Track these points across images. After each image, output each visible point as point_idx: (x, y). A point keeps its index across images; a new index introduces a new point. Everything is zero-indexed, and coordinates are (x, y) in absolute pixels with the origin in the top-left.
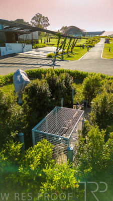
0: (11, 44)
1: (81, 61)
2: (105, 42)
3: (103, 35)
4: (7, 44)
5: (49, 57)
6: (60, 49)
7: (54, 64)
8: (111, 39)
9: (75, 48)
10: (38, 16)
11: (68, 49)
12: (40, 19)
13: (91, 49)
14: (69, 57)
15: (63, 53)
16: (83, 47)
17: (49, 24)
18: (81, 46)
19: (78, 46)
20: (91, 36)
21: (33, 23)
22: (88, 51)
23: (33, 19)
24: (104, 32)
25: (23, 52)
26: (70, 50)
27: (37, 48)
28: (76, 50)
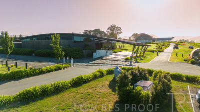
0: (99, 51)
1: (151, 63)
5: (127, 59)
7: (131, 65)
8: (181, 44)
12: (114, 29)
13: (160, 54)
14: (141, 59)
15: (137, 56)
16: (153, 52)
17: (121, 32)
18: (151, 51)
19: (149, 51)
20: (160, 41)
21: (108, 32)
22: (157, 55)
23: (108, 29)
24: (173, 38)
25: (106, 56)
26: (142, 54)
27: (115, 52)
28: (147, 54)
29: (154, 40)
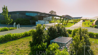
0: (40, 21)
1: (71, 27)
2: (83, 21)
3: (82, 18)
4: (38, 21)
6: (61, 23)
8: (86, 20)
9: (68, 23)
10: (52, 12)
11: (65, 23)
12: (52, 13)
13: (76, 24)
14: (65, 26)
15: (63, 25)
16: (72, 23)
18: (71, 22)
19: (70, 22)
20: (76, 19)
22: (74, 24)
23: (49, 13)
24: (82, 17)
25: (45, 24)
26: (66, 24)
27: (51, 23)
28: (68, 24)
29: (72, 18)
